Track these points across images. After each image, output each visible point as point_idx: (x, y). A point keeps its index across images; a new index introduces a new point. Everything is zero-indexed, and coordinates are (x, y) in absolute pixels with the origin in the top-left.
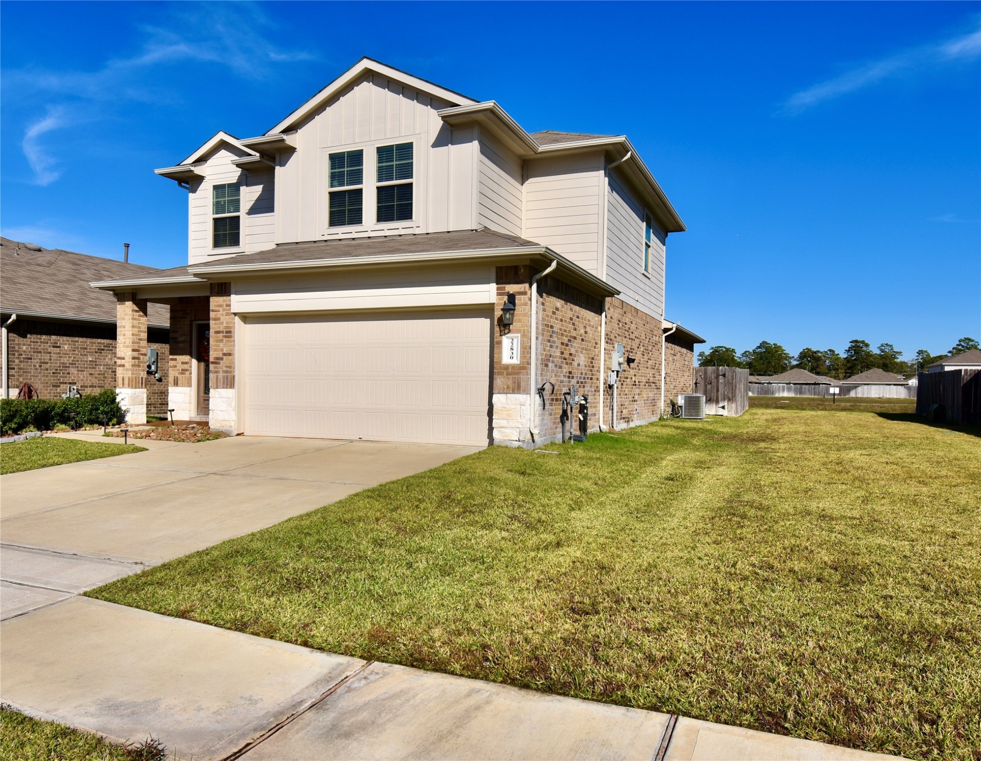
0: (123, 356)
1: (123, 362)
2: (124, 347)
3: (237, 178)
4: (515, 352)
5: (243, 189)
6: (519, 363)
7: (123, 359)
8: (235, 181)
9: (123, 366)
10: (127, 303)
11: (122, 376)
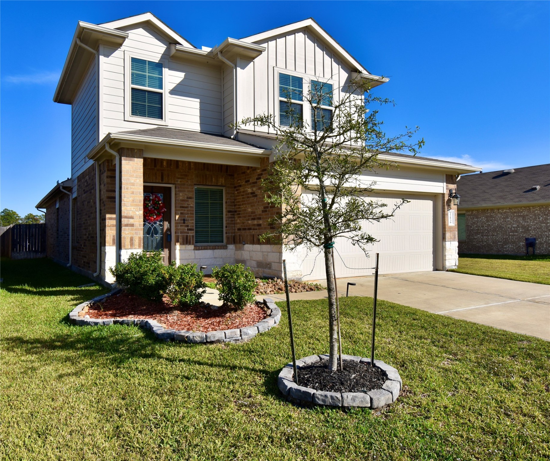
0: (131, 214)
1: (131, 221)
2: (132, 205)
3: (159, 59)
4: (452, 219)
5: (166, 71)
6: (454, 225)
7: (132, 218)
8: (157, 62)
9: (132, 225)
10: (136, 159)
11: (130, 236)
